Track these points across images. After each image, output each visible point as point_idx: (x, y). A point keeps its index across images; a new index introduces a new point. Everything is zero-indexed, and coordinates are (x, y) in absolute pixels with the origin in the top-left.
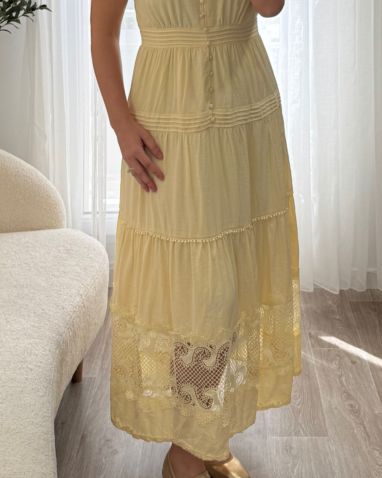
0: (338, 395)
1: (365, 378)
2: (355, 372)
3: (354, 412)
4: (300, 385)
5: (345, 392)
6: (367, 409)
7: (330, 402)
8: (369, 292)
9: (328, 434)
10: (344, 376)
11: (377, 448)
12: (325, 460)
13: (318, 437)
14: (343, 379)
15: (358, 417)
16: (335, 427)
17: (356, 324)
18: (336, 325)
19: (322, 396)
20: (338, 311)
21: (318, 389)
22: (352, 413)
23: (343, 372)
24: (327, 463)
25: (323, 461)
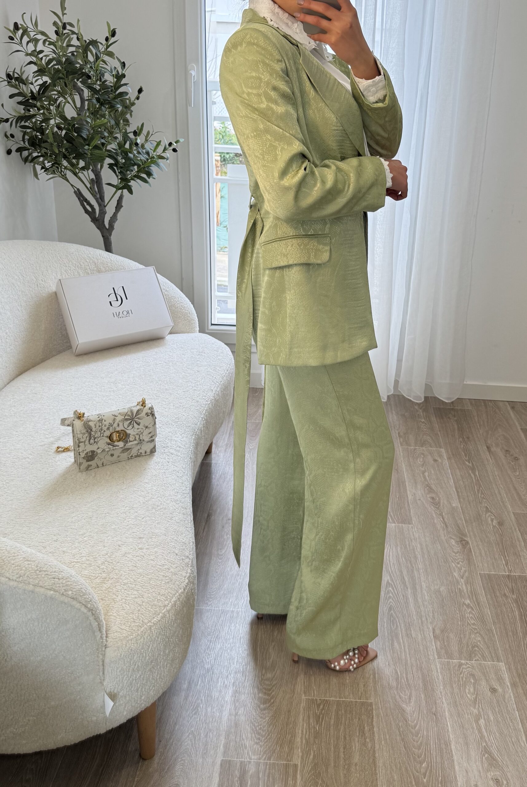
0: (422, 488)
2: (437, 469)
5: (427, 485)
6: (446, 502)
7: (414, 494)
9: (412, 522)
10: (427, 471)
11: (453, 538)
12: (409, 546)
13: (403, 525)
14: (426, 474)
15: (438, 508)
17: (438, 428)
18: (422, 427)
19: (408, 488)
20: (423, 415)
21: (405, 482)
22: (434, 505)
23: (426, 468)
24: (411, 548)
25: (408, 546)
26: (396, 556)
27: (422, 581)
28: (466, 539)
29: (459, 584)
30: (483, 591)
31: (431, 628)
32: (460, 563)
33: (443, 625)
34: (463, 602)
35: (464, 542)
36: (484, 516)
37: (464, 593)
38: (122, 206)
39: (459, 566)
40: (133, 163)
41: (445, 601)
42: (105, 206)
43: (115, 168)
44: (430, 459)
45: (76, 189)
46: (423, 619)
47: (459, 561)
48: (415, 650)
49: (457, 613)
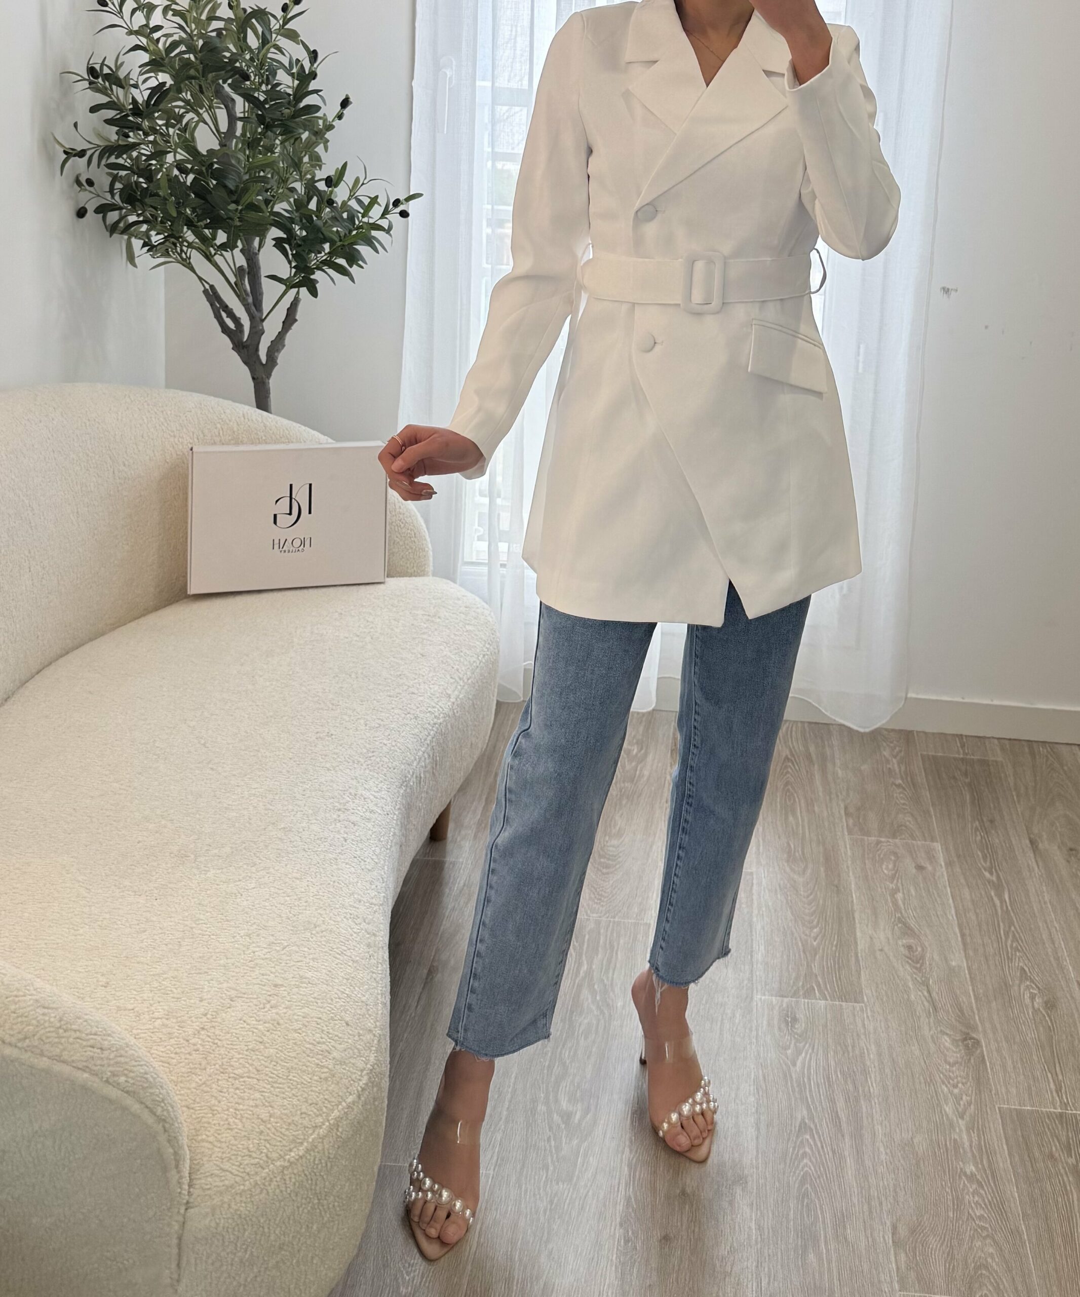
0: (887, 927)
1: (938, 899)
2: (922, 885)
3: (913, 961)
4: (821, 902)
5: (900, 920)
6: (936, 957)
7: (871, 938)
8: (957, 739)
9: (863, 998)
10: (901, 891)
11: (948, 1032)
12: (853, 1047)
13: (844, 1004)
14: (899, 896)
15: (919, 970)
16: (877, 987)
17: (929, 797)
18: (895, 795)
19: (858, 925)
20: (900, 771)
21: (853, 911)
22: (910, 961)
23: (899, 885)
24: (857, 1052)
25: (850, 1048)
26: (824, 1069)
27: (875, 1122)
28: (974, 1035)
29: (954, 1130)
30: (1005, 1147)
31: (888, 1223)
32: (960, 1085)
33: (915, 1218)
34: (961, 1169)
35: (970, 1042)
36: (1016, 988)
37: (963, 1148)
38: (296, 320)
39: (956, 1091)
40: (322, 237)
41: (922, 1165)
42: (263, 320)
43: (287, 246)
44: (908, 865)
45: (207, 287)
46: (873, 1203)
47: (958, 1082)
48: (850, 1269)
49: (947, 1193)
